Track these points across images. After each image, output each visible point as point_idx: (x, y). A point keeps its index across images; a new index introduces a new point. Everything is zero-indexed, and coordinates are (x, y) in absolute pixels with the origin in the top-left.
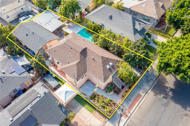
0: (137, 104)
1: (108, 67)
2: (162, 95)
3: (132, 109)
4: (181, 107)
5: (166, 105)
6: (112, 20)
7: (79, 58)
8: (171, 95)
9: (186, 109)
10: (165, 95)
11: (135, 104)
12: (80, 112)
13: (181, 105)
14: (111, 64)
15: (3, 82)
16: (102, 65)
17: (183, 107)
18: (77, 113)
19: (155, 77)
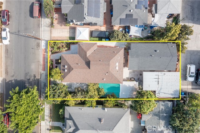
0: (42, 63)
1: (66, 67)
2: (31, 80)
3: (43, 57)
4: (18, 80)
5: (26, 74)
6: (98, 118)
7: (88, 58)
8: (26, 84)
9: (15, 80)
10: (29, 82)
11: (43, 62)
12: (69, 32)
13: (19, 81)
14: (66, 71)
15: (123, 6)
16: (70, 64)
17: (17, 80)
18: (70, 31)
19: (42, 93)
